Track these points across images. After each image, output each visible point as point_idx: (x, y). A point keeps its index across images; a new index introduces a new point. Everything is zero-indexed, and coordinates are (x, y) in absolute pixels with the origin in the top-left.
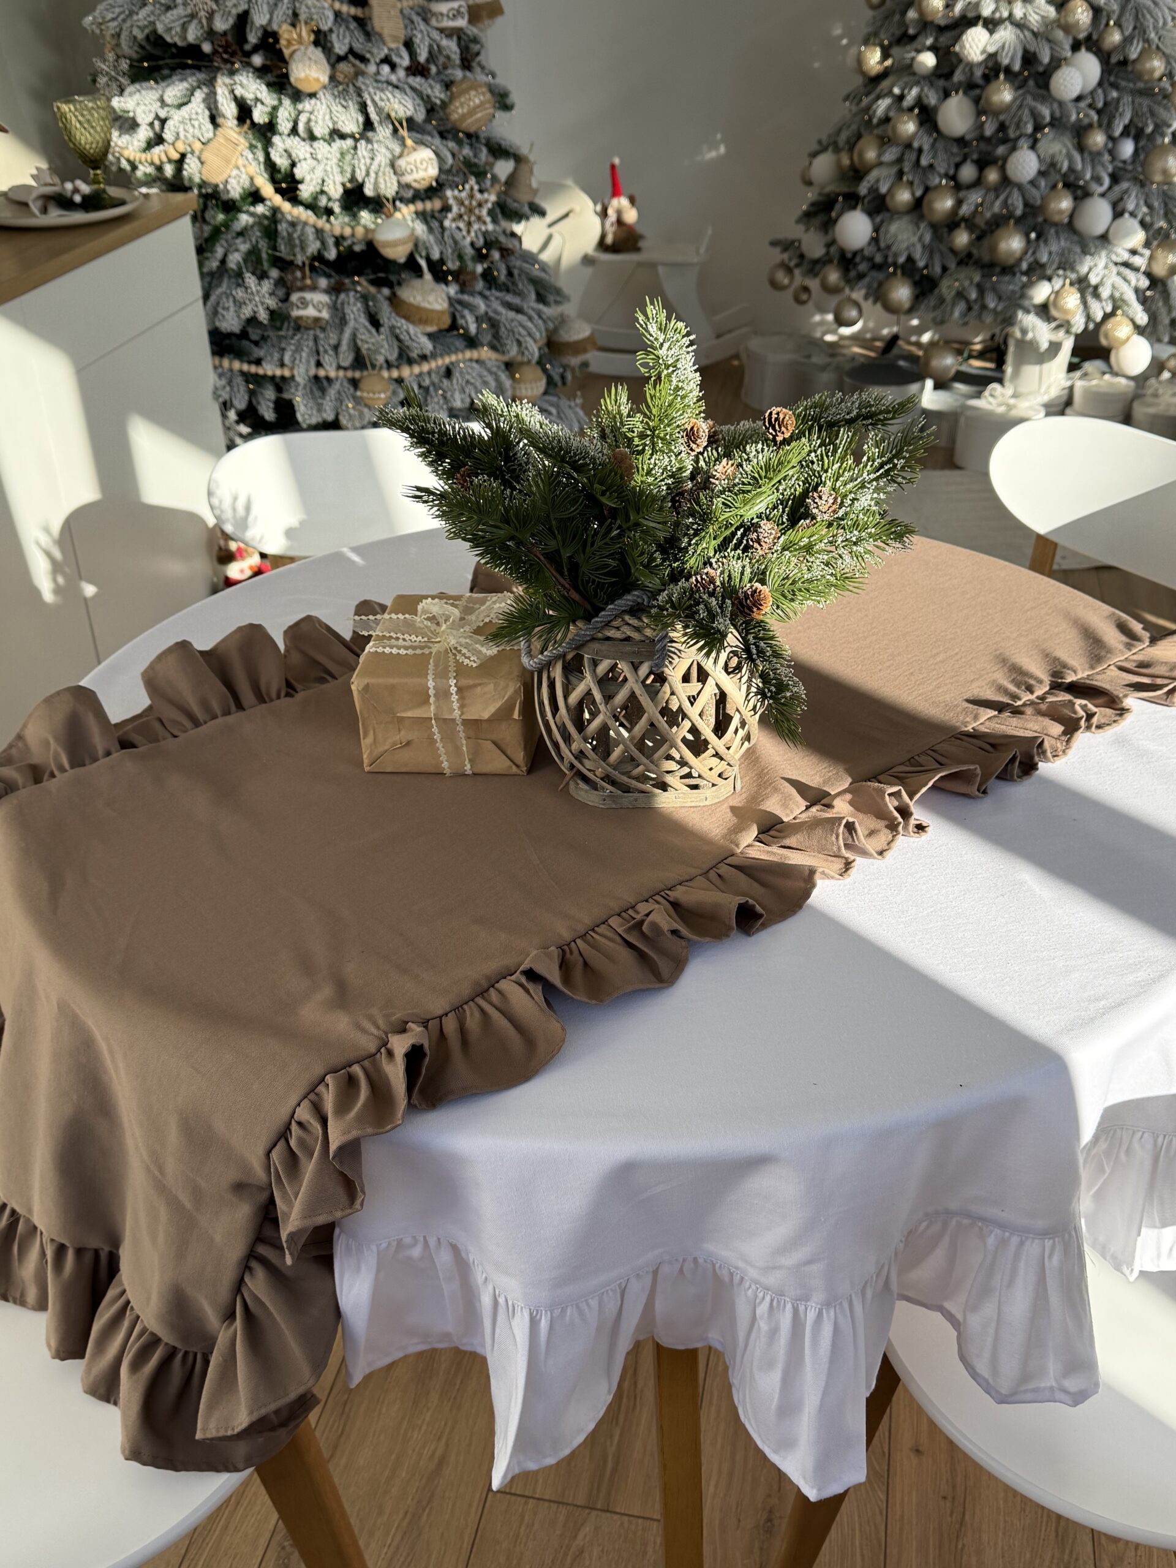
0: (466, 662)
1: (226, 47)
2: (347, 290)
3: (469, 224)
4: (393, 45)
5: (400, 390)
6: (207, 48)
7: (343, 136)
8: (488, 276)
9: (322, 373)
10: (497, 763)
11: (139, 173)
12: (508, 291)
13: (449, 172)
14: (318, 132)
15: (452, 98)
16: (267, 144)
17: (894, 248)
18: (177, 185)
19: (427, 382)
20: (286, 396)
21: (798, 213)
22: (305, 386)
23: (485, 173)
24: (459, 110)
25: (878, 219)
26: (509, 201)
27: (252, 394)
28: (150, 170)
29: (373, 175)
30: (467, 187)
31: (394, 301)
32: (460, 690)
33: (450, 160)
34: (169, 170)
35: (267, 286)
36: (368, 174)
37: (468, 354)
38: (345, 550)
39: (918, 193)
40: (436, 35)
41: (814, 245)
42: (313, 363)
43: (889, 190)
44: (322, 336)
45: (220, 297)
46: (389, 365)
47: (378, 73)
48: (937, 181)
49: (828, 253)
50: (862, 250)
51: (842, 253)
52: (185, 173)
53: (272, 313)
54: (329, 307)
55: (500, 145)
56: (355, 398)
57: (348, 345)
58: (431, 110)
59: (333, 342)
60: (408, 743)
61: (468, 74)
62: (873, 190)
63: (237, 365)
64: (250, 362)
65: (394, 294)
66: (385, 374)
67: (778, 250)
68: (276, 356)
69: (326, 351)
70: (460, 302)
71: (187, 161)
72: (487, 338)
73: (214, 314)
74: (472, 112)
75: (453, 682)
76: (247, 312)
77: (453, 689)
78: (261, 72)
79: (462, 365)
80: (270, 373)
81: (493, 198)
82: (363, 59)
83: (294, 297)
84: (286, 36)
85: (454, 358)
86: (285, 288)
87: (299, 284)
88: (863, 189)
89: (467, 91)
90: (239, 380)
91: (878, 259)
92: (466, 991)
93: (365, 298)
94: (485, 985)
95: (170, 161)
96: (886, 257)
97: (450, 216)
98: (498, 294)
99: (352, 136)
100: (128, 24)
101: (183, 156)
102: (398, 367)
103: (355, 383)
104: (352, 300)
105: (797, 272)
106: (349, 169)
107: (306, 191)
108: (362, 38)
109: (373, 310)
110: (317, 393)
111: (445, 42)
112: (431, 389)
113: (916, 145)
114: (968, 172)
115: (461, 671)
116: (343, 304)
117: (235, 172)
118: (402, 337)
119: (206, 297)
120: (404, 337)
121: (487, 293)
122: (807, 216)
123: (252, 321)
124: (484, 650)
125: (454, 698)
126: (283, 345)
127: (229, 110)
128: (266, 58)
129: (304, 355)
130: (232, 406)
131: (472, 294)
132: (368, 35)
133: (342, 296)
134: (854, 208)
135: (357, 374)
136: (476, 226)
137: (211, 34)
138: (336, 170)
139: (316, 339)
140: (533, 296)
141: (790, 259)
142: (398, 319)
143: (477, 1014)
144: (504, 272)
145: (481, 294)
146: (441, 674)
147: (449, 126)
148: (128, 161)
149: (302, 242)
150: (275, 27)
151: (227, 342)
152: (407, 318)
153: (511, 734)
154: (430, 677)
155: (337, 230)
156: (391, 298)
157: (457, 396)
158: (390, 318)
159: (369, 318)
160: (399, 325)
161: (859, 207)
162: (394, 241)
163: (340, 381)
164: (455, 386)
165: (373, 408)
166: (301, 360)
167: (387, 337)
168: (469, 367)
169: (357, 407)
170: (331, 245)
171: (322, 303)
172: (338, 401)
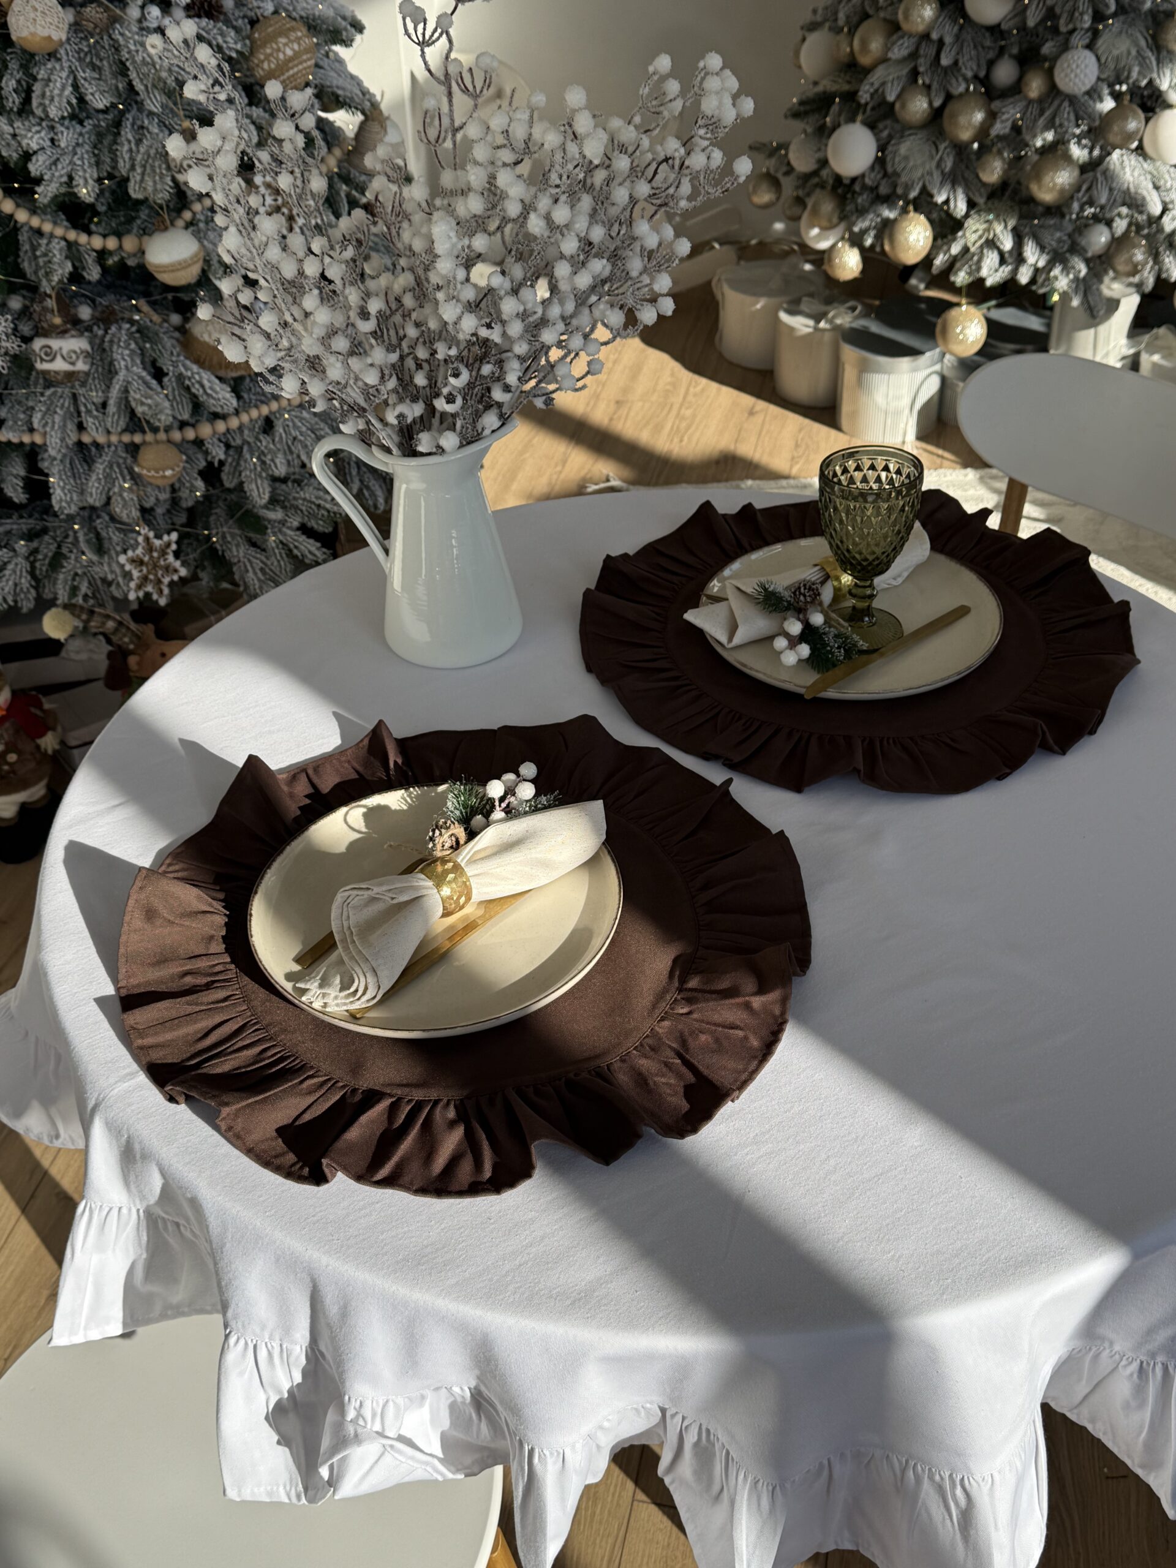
2: (119, 321)
5: (200, 456)
9: (86, 439)
15: (254, 48)
17: (904, 179)
19: (239, 442)
20: (38, 473)
22: (65, 456)
24: (264, 65)
25: (884, 136)
29: (139, 168)
31: (182, 335)
36: (134, 165)
39: (937, 103)
42: (71, 426)
43: (899, 97)
44: (81, 391)
46: (183, 425)
47: (143, 19)
48: (962, 88)
49: (818, 173)
50: (863, 176)
51: (838, 179)
53: (12, 360)
54: (87, 355)
56: (131, 475)
57: (119, 405)
59: (97, 399)
62: (878, 96)
66: (177, 436)
68: (23, 416)
69: (89, 412)
74: (284, 67)
79: (286, 416)
80: (14, 440)
83: (39, 343)
87: (44, 324)
88: (864, 95)
89: (276, 36)
91: (884, 187)
93: (143, 333)
96: (895, 186)
102: (193, 426)
103: (134, 450)
104: (124, 338)
106: (107, 159)
107: (47, 193)
109: (152, 352)
110: (80, 468)
112: (245, 448)
113: (935, 36)
114: (1005, 73)
116: (111, 342)
118: (193, 390)
120: (196, 389)
122: (799, 113)
126: (31, 404)
129: (57, 419)
133: (113, 329)
134: (852, 120)
135: (137, 438)
138: (89, 161)
139: (75, 397)
141: (776, 168)
142: (188, 363)
147: (258, 80)
149: (48, 260)
152: (201, 364)
155: (97, 242)
156: (182, 330)
157: (280, 460)
158: (176, 363)
159: (148, 365)
160: (189, 374)
161: (860, 118)
162: (172, 265)
163: (113, 448)
164: (278, 446)
165: (158, 487)
166: (53, 427)
167: (173, 390)
168: (296, 417)
169: (135, 488)
170: (90, 261)
171: (75, 352)
172: (109, 479)
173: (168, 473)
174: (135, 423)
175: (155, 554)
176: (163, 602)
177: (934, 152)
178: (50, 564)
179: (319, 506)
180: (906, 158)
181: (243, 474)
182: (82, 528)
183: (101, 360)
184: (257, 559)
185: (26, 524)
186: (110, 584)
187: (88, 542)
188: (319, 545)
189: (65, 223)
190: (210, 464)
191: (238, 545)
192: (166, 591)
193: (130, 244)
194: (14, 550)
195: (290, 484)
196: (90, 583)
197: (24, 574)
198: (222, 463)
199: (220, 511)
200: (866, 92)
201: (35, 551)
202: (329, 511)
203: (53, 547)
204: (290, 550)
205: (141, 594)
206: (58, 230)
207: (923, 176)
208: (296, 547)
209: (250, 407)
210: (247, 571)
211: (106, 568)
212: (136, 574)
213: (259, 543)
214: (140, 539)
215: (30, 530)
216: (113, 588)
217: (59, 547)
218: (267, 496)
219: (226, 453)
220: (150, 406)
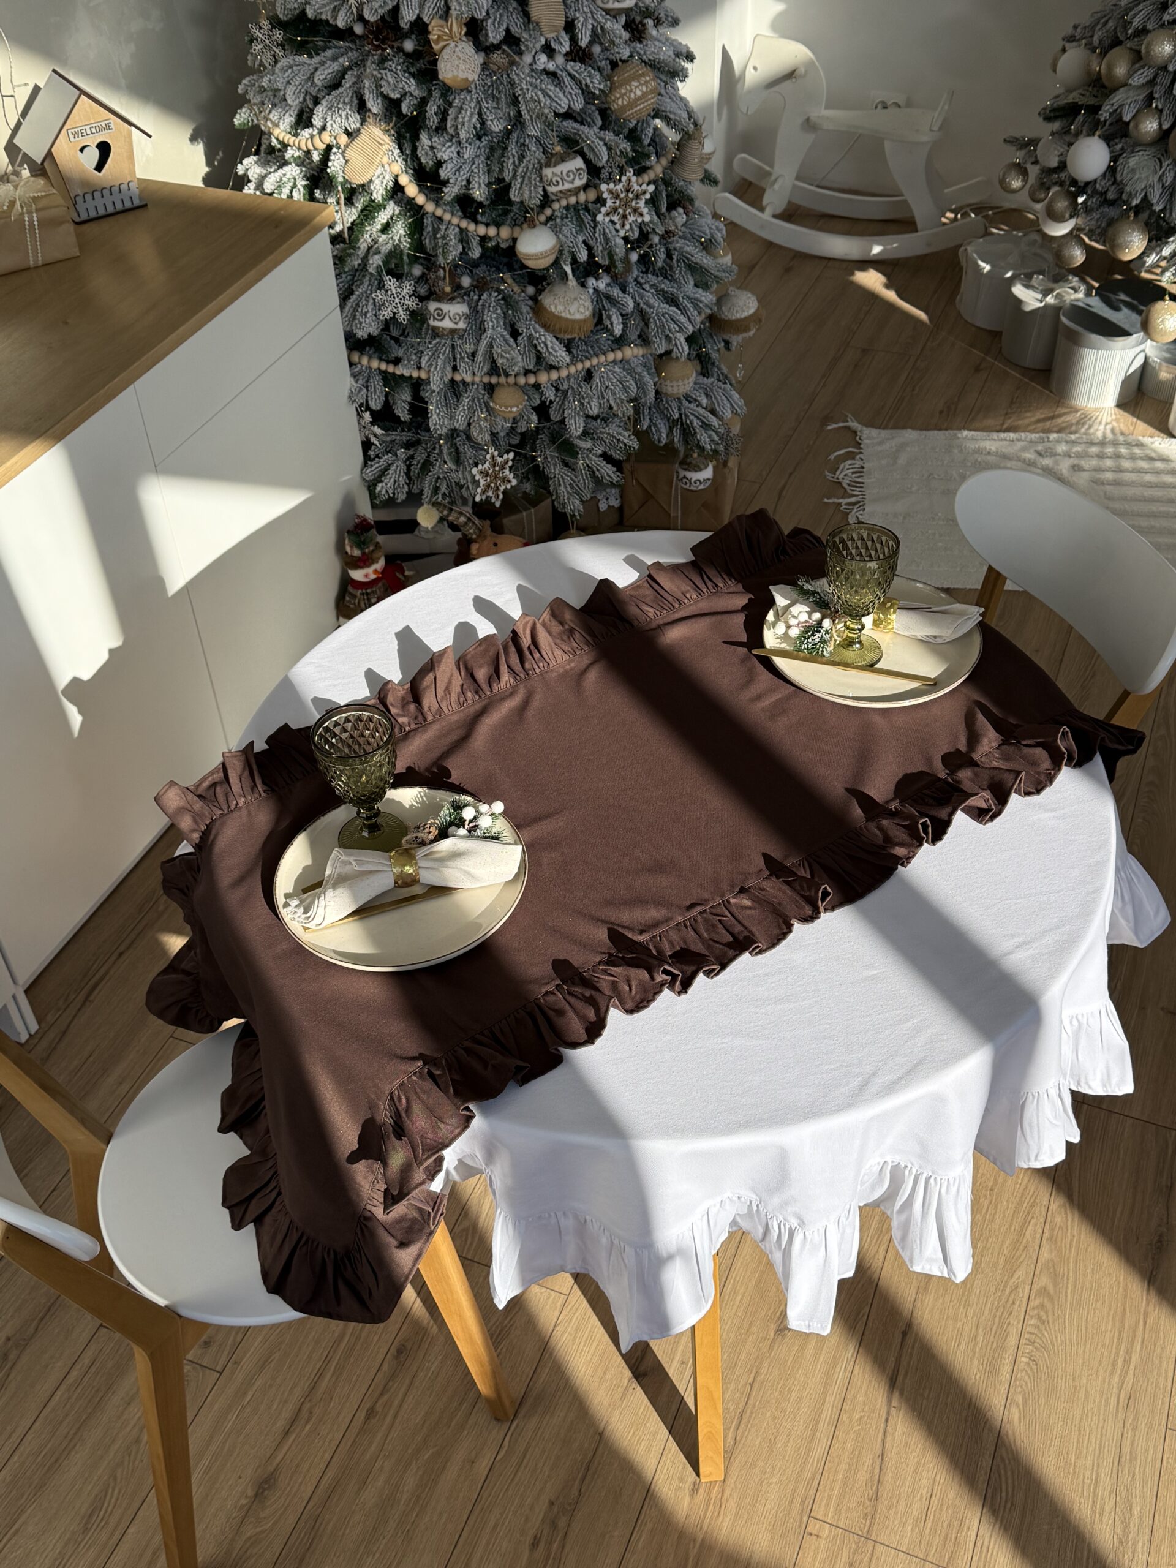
1: (377, 34)
2: (490, 289)
3: (624, 217)
4: (553, 30)
6: (358, 29)
9: (458, 378)
12: (664, 276)
15: (612, 88)
16: (415, 139)
17: (1128, 189)
20: (421, 398)
22: (441, 390)
24: (619, 101)
25: (1117, 149)
27: (389, 394)
29: (519, 177)
30: (624, 178)
31: (536, 305)
35: (407, 287)
36: (514, 176)
37: (611, 356)
40: (600, 16)
42: (449, 369)
44: (459, 342)
45: (356, 302)
46: (527, 372)
47: (534, 62)
50: (1095, 181)
51: (1075, 178)
52: (330, 165)
53: (413, 314)
54: (467, 317)
56: (488, 407)
57: (484, 355)
58: (590, 98)
59: (469, 350)
62: (1115, 116)
63: (375, 364)
64: (388, 362)
66: (522, 380)
67: (1012, 148)
68: (415, 356)
69: (462, 358)
70: (608, 297)
71: (332, 156)
72: (634, 335)
73: (351, 317)
76: (386, 313)
78: (410, 62)
79: (602, 367)
80: (407, 374)
81: (651, 188)
82: (520, 48)
83: (433, 305)
84: (436, 29)
85: (595, 361)
87: (438, 291)
89: (627, 81)
90: (377, 379)
91: (1111, 193)
93: (507, 301)
96: (1120, 194)
97: (603, 210)
98: (653, 280)
101: (329, 149)
102: (535, 373)
103: (491, 389)
104: (493, 304)
107: (450, 191)
108: (520, 21)
110: (452, 400)
111: (610, 23)
116: (483, 306)
117: (380, 170)
118: (539, 348)
119: (343, 303)
120: (541, 348)
121: (643, 279)
126: (421, 348)
128: (418, 43)
129: (440, 362)
130: (368, 408)
131: (624, 285)
132: (527, 18)
133: (485, 296)
135: (494, 380)
136: (631, 219)
137: (362, 21)
138: (483, 169)
139: (453, 347)
141: (1025, 160)
142: (537, 326)
145: (636, 281)
149: (444, 244)
150: (425, 19)
151: (364, 345)
152: (547, 328)
155: (482, 230)
156: (534, 299)
157: (595, 403)
158: (529, 327)
159: (508, 326)
160: (537, 335)
161: (1098, 133)
162: (535, 255)
163: (475, 386)
164: (594, 392)
165: (505, 418)
166: (436, 368)
167: (525, 346)
168: (610, 371)
169: (489, 417)
170: (475, 244)
171: (459, 315)
172: (472, 411)
173: (514, 409)
174: (494, 369)
175: (497, 468)
176: (498, 504)
177: (1158, 168)
178: (421, 469)
179: (619, 440)
180: (1133, 171)
181: (566, 412)
182: (446, 443)
183: (475, 320)
184: (568, 477)
185: (406, 436)
186: (461, 487)
187: (450, 454)
188: (615, 469)
189: (460, 213)
190: (543, 403)
191: (555, 465)
192: (501, 496)
193: (505, 232)
194: (396, 455)
195: (599, 421)
196: (447, 485)
197: (402, 474)
198: (551, 402)
199: (544, 437)
200: (1106, 112)
201: (412, 457)
202: (625, 445)
203: (424, 456)
204: (594, 472)
205: (484, 497)
206: (454, 220)
207: (1146, 187)
208: (598, 470)
209: (577, 361)
210: (560, 485)
211: (461, 476)
212: (482, 482)
213: (570, 464)
214: (488, 457)
215: (408, 441)
216: (464, 490)
217: (428, 456)
218: (582, 429)
219: (556, 395)
220: (508, 359)
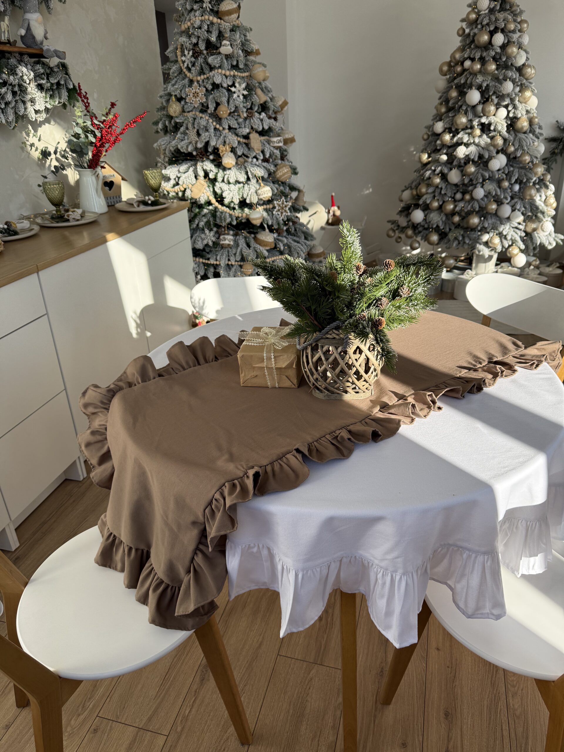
0: (277, 348)
1: (201, 153)
2: (239, 235)
3: (282, 213)
4: (258, 152)
6: (195, 153)
7: (239, 183)
8: (288, 231)
9: (230, 263)
10: (287, 383)
11: (170, 195)
12: (295, 236)
13: (276, 195)
14: (231, 181)
15: (277, 170)
16: (214, 185)
17: (432, 222)
18: (183, 199)
20: (217, 271)
21: (397, 211)
23: (288, 196)
24: (279, 174)
25: (426, 212)
26: (296, 205)
27: (206, 270)
28: (174, 194)
29: (249, 196)
30: (282, 200)
31: (255, 239)
32: (275, 357)
33: (276, 191)
34: (180, 194)
35: (212, 233)
36: (248, 195)
37: (280, 257)
38: (236, 316)
39: (441, 203)
40: (272, 149)
41: (403, 222)
42: (227, 259)
43: (430, 202)
44: (230, 250)
45: (196, 237)
47: (252, 161)
48: (447, 199)
49: (408, 224)
50: (420, 223)
52: (186, 195)
53: (214, 243)
55: (293, 186)
56: (241, 271)
58: (270, 174)
59: (234, 252)
60: (256, 376)
61: (283, 162)
62: (425, 202)
63: (201, 260)
64: (206, 259)
65: (255, 237)
67: (390, 224)
68: (215, 257)
70: (278, 239)
71: (187, 191)
72: (287, 252)
73: (194, 243)
74: (284, 174)
75: (272, 354)
76: (205, 242)
77: (273, 357)
78: (212, 161)
80: (212, 263)
81: (290, 204)
82: (247, 157)
83: (221, 237)
84: (221, 149)
85: (275, 258)
86: (218, 234)
87: (223, 233)
88: (421, 202)
89: (282, 167)
90: (202, 265)
91: (426, 226)
92: (275, 458)
93: (245, 238)
94: (281, 456)
95: (181, 191)
96: (429, 225)
97: (275, 210)
98: (291, 237)
99: (243, 183)
100: (169, 146)
101: (185, 189)
103: (241, 266)
105: (397, 232)
106: (241, 194)
107: (226, 201)
108: (247, 150)
109: (248, 242)
110: (228, 270)
111: (275, 151)
113: (440, 186)
114: (459, 196)
115: (275, 351)
116: (238, 239)
117: (203, 195)
119: (192, 237)
121: (287, 236)
122: (401, 212)
123: (207, 245)
124: (284, 344)
125: (273, 360)
127: (201, 173)
128: (214, 156)
130: (199, 274)
131: (282, 237)
132: (249, 149)
133: (238, 237)
135: (242, 263)
136: (284, 214)
137: (196, 149)
138: (237, 194)
139: (228, 252)
140: (303, 237)
141: (394, 227)
143: (278, 465)
144: (293, 229)
145: (285, 237)
146: (269, 352)
147: (276, 179)
148: (167, 191)
149: (224, 218)
150: (218, 146)
151: (198, 252)
152: (260, 244)
153: (292, 373)
154: (265, 353)
155: (237, 215)
159: (247, 244)
160: (257, 247)
161: (420, 208)
162: (256, 219)
163: (236, 266)
166: (222, 260)
167: (253, 250)
170: (234, 219)
171: (230, 240)
172: (235, 272)
173: (250, 270)
174: (242, 258)
177: (440, 216)
180: (432, 218)
183: (236, 242)
193: (244, 215)
207: (437, 222)
